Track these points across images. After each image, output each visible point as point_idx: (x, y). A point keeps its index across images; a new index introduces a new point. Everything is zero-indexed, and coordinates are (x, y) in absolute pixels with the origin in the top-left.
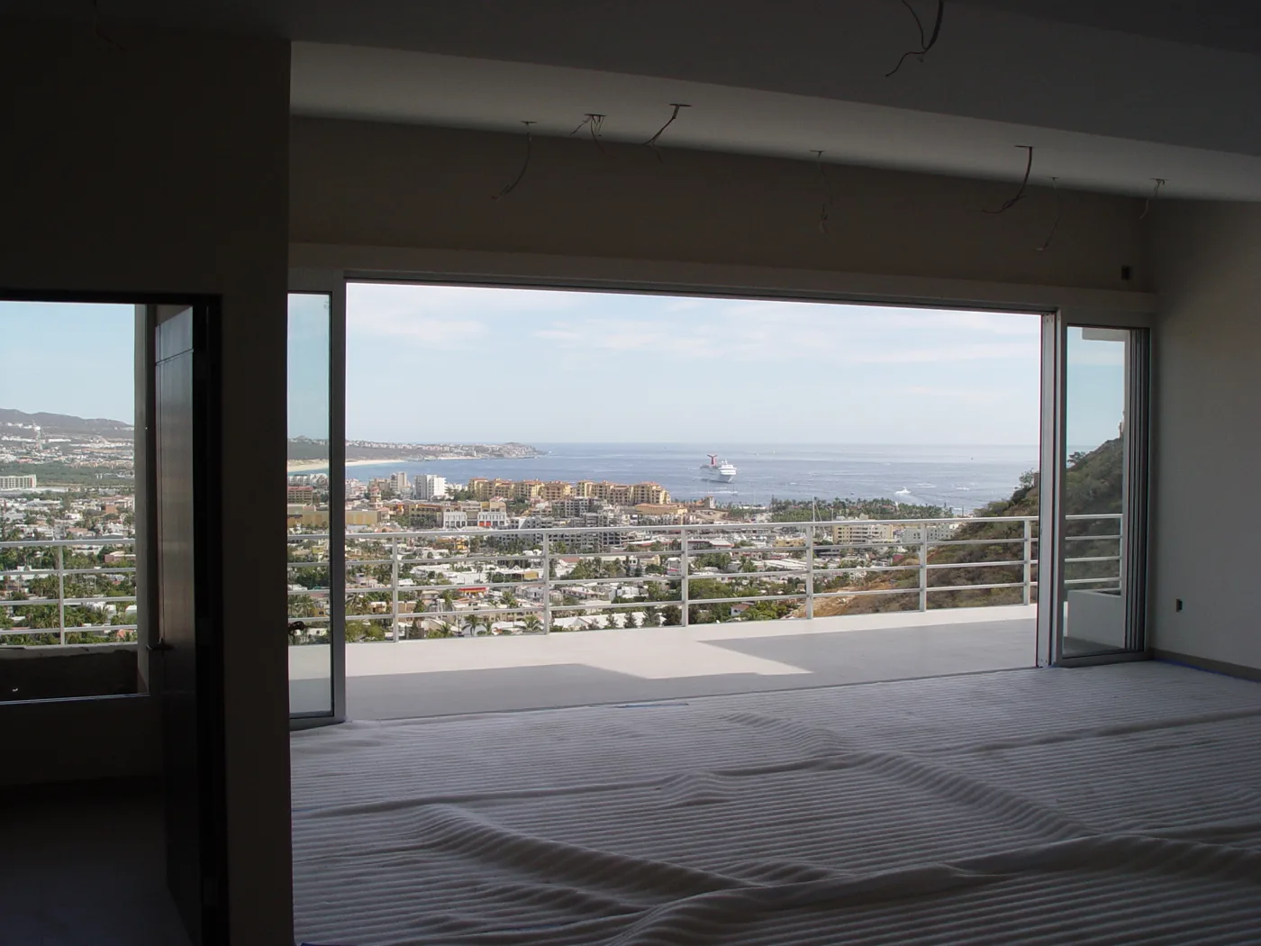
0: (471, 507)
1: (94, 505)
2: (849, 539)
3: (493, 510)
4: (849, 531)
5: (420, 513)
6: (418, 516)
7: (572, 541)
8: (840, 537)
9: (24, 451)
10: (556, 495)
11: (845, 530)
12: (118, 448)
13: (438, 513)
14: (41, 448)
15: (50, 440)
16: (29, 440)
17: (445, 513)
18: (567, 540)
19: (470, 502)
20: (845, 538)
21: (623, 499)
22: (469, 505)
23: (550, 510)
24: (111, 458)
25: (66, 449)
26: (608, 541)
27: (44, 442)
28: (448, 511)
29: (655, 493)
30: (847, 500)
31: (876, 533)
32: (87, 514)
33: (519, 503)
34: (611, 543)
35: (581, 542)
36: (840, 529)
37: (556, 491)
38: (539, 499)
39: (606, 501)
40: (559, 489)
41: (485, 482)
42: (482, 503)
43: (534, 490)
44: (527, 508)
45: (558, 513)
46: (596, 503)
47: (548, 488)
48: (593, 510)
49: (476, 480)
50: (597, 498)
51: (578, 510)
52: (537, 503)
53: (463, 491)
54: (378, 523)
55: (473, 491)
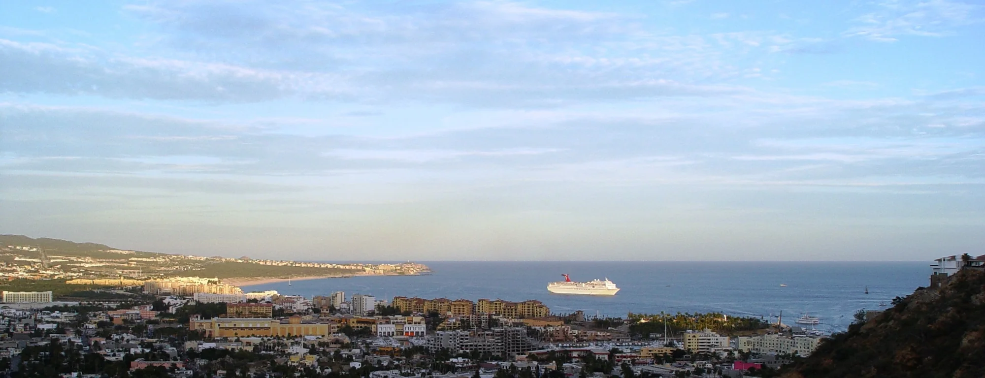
0: (399, 321)
1: (103, 318)
2: (696, 347)
3: (415, 323)
4: (696, 341)
5: (359, 325)
6: (358, 327)
7: (484, 349)
8: (689, 346)
9: (33, 269)
10: (461, 310)
11: (694, 341)
12: (106, 267)
13: (373, 326)
14: (46, 267)
15: (53, 260)
16: (37, 260)
17: (379, 326)
18: (480, 349)
19: (396, 316)
20: (693, 347)
21: (514, 313)
22: (396, 319)
23: (460, 322)
24: (102, 276)
25: (65, 268)
26: (511, 349)
27: (47, 261)
28: (381, 324)
29: (538, 310)
30: (687, 314)
31: (717, 343)
32: (101, 324)
33: (433, 319)
34: (514, 351)
35: (491, 350)
36: (689, 340)
37: (461, 307)
38: (449, 313)
39: (501, 316)
40: (463, 306)
41: (405, 300)
42: (406, 318)
43: (444, 306)
44: (441, 321)
45: (465, 325)
46: (494, 317)
47: (455, 305)
48: (492, 323)
49: (399, 297)
50: (494, 313)
51: (480, 323)
52: (448, 317)
53: (389, 307)
54: (330, 333)
55: (397, 307)
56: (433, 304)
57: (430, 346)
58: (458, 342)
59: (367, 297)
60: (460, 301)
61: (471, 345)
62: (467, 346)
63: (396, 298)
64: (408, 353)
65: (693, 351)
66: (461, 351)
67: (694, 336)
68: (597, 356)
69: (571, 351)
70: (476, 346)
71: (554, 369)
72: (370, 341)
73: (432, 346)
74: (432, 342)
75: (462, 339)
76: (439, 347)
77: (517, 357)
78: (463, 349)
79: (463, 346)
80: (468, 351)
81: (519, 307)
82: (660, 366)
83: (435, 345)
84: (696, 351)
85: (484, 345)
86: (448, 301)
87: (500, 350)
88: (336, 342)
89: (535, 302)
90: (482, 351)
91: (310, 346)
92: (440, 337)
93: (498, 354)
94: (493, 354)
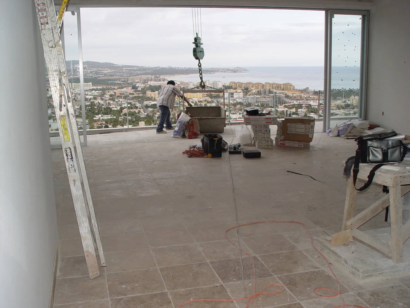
1: (112, 93)
2: (355, 103)
3: (238, 93)
6: (215, 94)
7: (266, 103)
8: (352, 102)
10: (258, 87)
11: (354, 100)
12: (113, 72)
13: (221, 94)
14: (89, 73)
15: (91, 70)
16: (85, 70)
18: (264, 103)
19: (230, 90)
21: (280, 88)
22: (231, 91)
23: (257, 92)
24: (111, 76)
25: (97, 73)
26: (277, 103)
27: (90, 71)
29: (290, 87)
30: (353, 89)
32: (111, 96)
33: (246, 91)
34: (278, 104)
35: (269, 104)
36: (352, 100)
37: (258, 86)
38: (252, 88)
39: (274, 89)
40: (259, 85)
41: (234, 83)
42: (235, 90)
43: (251, 85)
44: (249, 91)
45: (259, 93)
46: (271, 90)
47: (255, 85)
48: (270, 92)
49: (232, 82)
50: (271, 88)
51: (266, 92)
52: (252, 90)
53: (228, 86)
54: (203, 97)
55: (231, 86)
56: (246, 84)
57: (244, 102)
58: (255, 100)
59: (219, 82)
60: (257, 83)
61: (261, 102)
62: (259, 102)
63: (231, 82)
64: (235, 105)
65: (354, 105)
66: (256, 104)
67: (355, 98)
68: (313, 106)
69: (302, 104)
70: (263, 102)
71: (294, 111)
72: (220, 100)
73: (245, 102)
74: (245, 100)
75: (257, 99)
76: (248, 102)
77: (280, 106)
78: (257, 103)
79: (257, 102)
80: (259, 104)
81: (282, 86)
82: (339, 111)
83: (246, 101)
84: (355, 105)
85: (266, 102)
86: (252, 83)
87: (272, 104)
88: (206, 101)
89: (288, 84)
90: (265, 104)
91: (195, 103)
92: (248, 98)
93: (272, 105)
94: (270, 105)
